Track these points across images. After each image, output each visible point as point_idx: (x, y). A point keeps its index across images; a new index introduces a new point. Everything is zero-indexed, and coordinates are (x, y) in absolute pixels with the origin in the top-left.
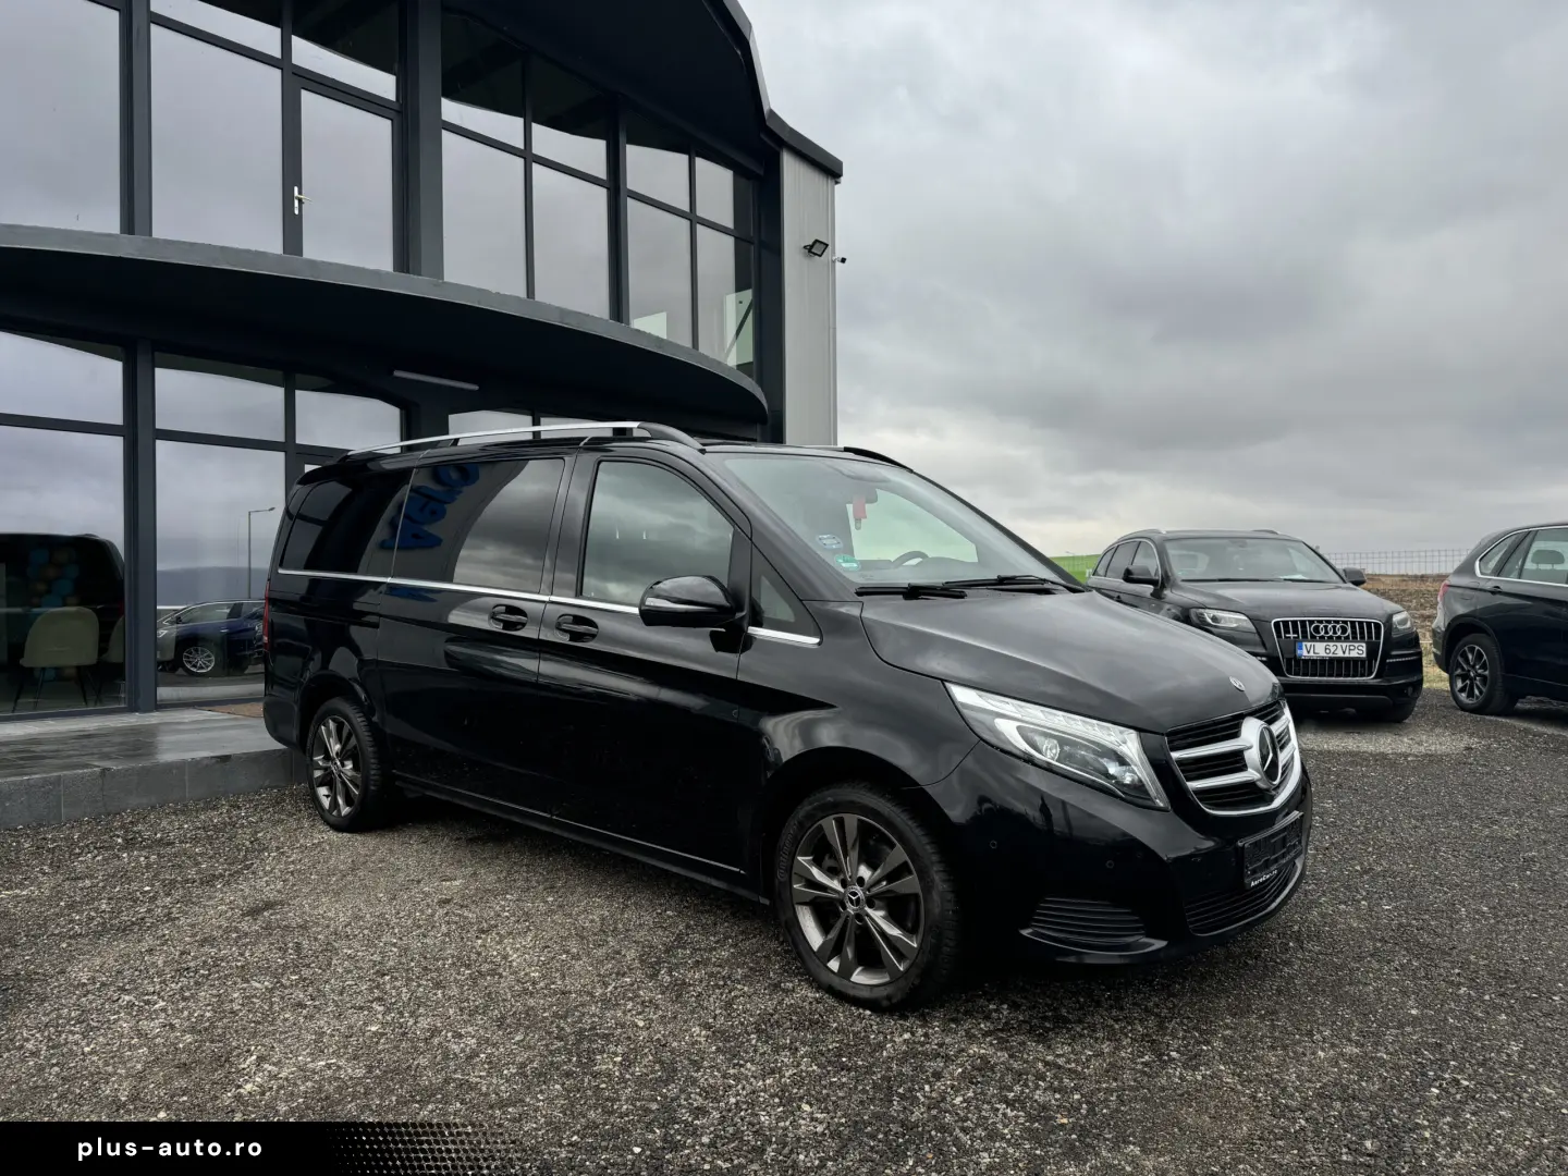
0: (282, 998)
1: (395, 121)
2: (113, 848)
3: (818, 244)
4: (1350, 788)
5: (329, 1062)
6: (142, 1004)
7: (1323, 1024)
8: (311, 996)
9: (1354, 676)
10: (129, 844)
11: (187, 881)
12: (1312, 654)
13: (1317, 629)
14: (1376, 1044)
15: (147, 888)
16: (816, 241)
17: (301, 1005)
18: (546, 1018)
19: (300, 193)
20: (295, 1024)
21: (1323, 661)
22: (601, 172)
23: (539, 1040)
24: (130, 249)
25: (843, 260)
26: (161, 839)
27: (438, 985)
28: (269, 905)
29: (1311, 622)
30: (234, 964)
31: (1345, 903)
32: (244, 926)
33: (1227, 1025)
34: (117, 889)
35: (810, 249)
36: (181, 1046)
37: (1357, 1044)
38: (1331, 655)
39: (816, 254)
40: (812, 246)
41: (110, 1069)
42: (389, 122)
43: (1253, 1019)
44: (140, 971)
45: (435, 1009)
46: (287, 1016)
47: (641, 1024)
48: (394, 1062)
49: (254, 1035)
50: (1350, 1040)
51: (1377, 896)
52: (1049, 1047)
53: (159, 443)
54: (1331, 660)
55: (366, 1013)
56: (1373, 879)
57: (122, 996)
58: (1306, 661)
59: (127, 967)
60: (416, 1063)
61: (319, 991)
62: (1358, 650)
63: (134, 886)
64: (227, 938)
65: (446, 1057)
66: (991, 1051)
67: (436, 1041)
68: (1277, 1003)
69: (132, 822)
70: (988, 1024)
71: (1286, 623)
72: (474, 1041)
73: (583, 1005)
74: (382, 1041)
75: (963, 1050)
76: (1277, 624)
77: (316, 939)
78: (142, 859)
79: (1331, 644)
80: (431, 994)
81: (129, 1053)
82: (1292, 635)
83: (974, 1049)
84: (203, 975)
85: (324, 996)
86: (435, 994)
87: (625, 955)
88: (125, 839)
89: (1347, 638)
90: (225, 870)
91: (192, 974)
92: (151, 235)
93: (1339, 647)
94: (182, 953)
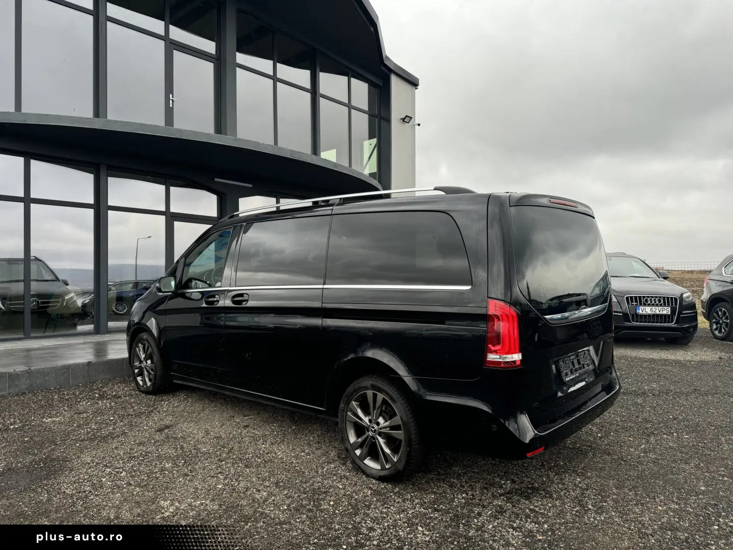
0: (178, 471)
1: (215, 63)
2: (94, 399)
3: (407, 118)
4: (664, 377)
5: (202, 502)
6: (115, 473)
7: (660, 494)
8: (190, 470)
9: (664, 323)
10: (102, 397)
11: (129, 415)
12: (644, 312)
13: (646, 301)
14: (685, 503)
15: (112, 418)
16: (407, 116)
17: (187, 475)
18: (297, 483)
19: (173, 97)
20: (184, 484)
21: (649, 315)
22: (308, 85)
23: (295, 493)
24: (98, 124)
25: (419, 125)
26: (115, 395)
27: (247, 466)
28: (167, 427)
29: (644, 297)
30: (154, 455)
31: (666, 434)
32: (157, 437)
33: (614, 493)
34: (98, 419)
35: (403, 120)
36: (135, 493)
37: (677, 503)
38: (653, 313)
39: (406, 122)
40: (404, 119)
41: (105, 503)
42: (213, 64)
43: (626, 490)
44: (113, 458)
45: (246, 478)
46: (181, 480)
47: (341, 487)
48: (231, 503)
49: (167, 488)
50: (673, 501)
51: (681, 431)
52: (531, 502)
53: (109, 212)
54: (654, 315)
55: (215, 479)
56: (679, 423)
57: (107, 469)
58: (641, 316)
59: (107, 455)
60: (241, 503)
61: (194, 468)
62: (666, 311)
63: (106, 417)
64: (150, 443)
65: (254, 501)
66: (504, 503)
67: (248, 493)
68: (637, 482)
69: (101, 387)
70: (502, 491)
71: (631, 298)
72: (265, 493)
73: (313, 477)
74: (224, 492)
75: (491, 503)
76: (627, 298)
77: (189, 444)
78: (108, 404)
79: (654, 308)
80: (244, 471)
81: (112, 496)
82: (634, 303)
83: (495, 502)
84: (141, 460)
85: (196, 470)
86: (246, 471)
87: (330, 454)
88: (99, 395)
89: (661, 305)
90: (145, 410)
91: (136, 459)
92: (106, 118)
93: (657, 309)
94: (131, 449)
